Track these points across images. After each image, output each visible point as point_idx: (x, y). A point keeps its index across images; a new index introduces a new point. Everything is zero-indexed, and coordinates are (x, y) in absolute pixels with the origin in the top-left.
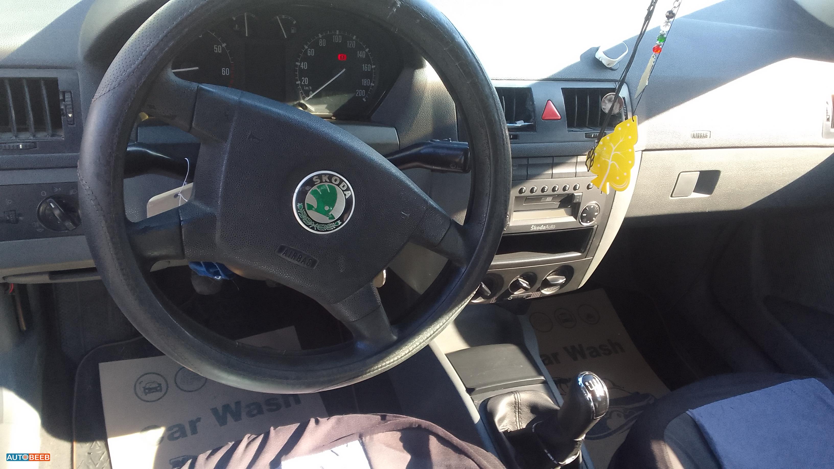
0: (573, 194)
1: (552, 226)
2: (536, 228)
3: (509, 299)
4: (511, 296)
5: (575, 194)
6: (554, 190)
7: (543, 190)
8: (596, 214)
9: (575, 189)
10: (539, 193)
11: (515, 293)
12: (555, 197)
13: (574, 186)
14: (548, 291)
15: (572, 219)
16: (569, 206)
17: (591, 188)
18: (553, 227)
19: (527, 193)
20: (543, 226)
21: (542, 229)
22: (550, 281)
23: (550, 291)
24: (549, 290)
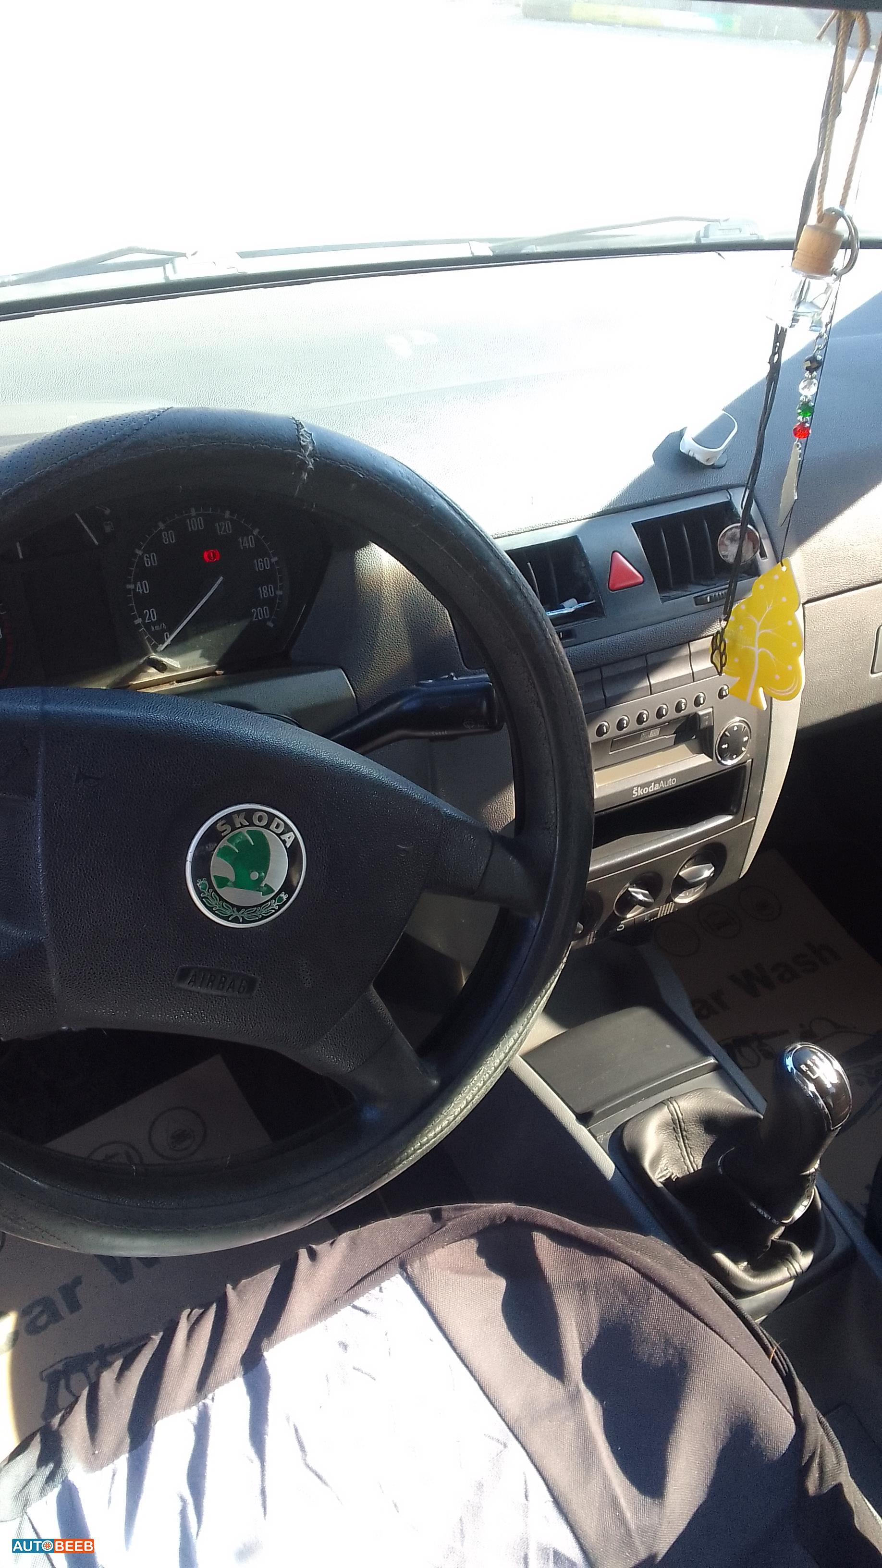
0: (696, 714)
1: (670, 780)
2: (643, 791)
3: (618, 930)
4: (622, 922)
5: (701, 713)
6: (659, 714)
7: (640, 720)
8: (745, 739)
9: (697, 703)
10: (634, 726)
11: (628, 916)
12: (663, 727)
13: (694, 699)
14: (686, 897)
15: (703, 759)
16: (694, 737)
17: (726, 696)
18: (672, 783)
19: (612, 732)
20: (653, 784)
21: (653, 790)
22: (685, 878)
23: (691, 895)
24: (687, 894)
